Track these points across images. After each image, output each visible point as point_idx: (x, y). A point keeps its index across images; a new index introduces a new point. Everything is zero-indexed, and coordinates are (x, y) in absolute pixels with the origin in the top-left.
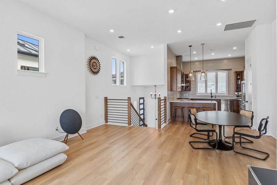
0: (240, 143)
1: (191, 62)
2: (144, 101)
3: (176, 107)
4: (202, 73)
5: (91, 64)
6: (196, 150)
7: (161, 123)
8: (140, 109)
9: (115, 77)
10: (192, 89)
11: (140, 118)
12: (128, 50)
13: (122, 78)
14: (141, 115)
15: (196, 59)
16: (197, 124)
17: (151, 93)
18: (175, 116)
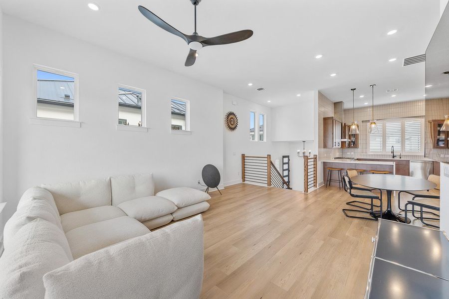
0: (421, 218)
1: (353, 109)
2: (289, 160)
3: (331, 168)
4: (371, 123)
5: (229, 120)
6: (351, 219)
7: (309, 187)
8: (283, 170)
9: (254, 131)
10: (360, 146)
11: (283, 180)
12: (269, 101)
13: (262, 133)
14: (286, 176)
15: (366, 104)
16: (351, 188)
17: (298, 151)
18: (330, 180)
